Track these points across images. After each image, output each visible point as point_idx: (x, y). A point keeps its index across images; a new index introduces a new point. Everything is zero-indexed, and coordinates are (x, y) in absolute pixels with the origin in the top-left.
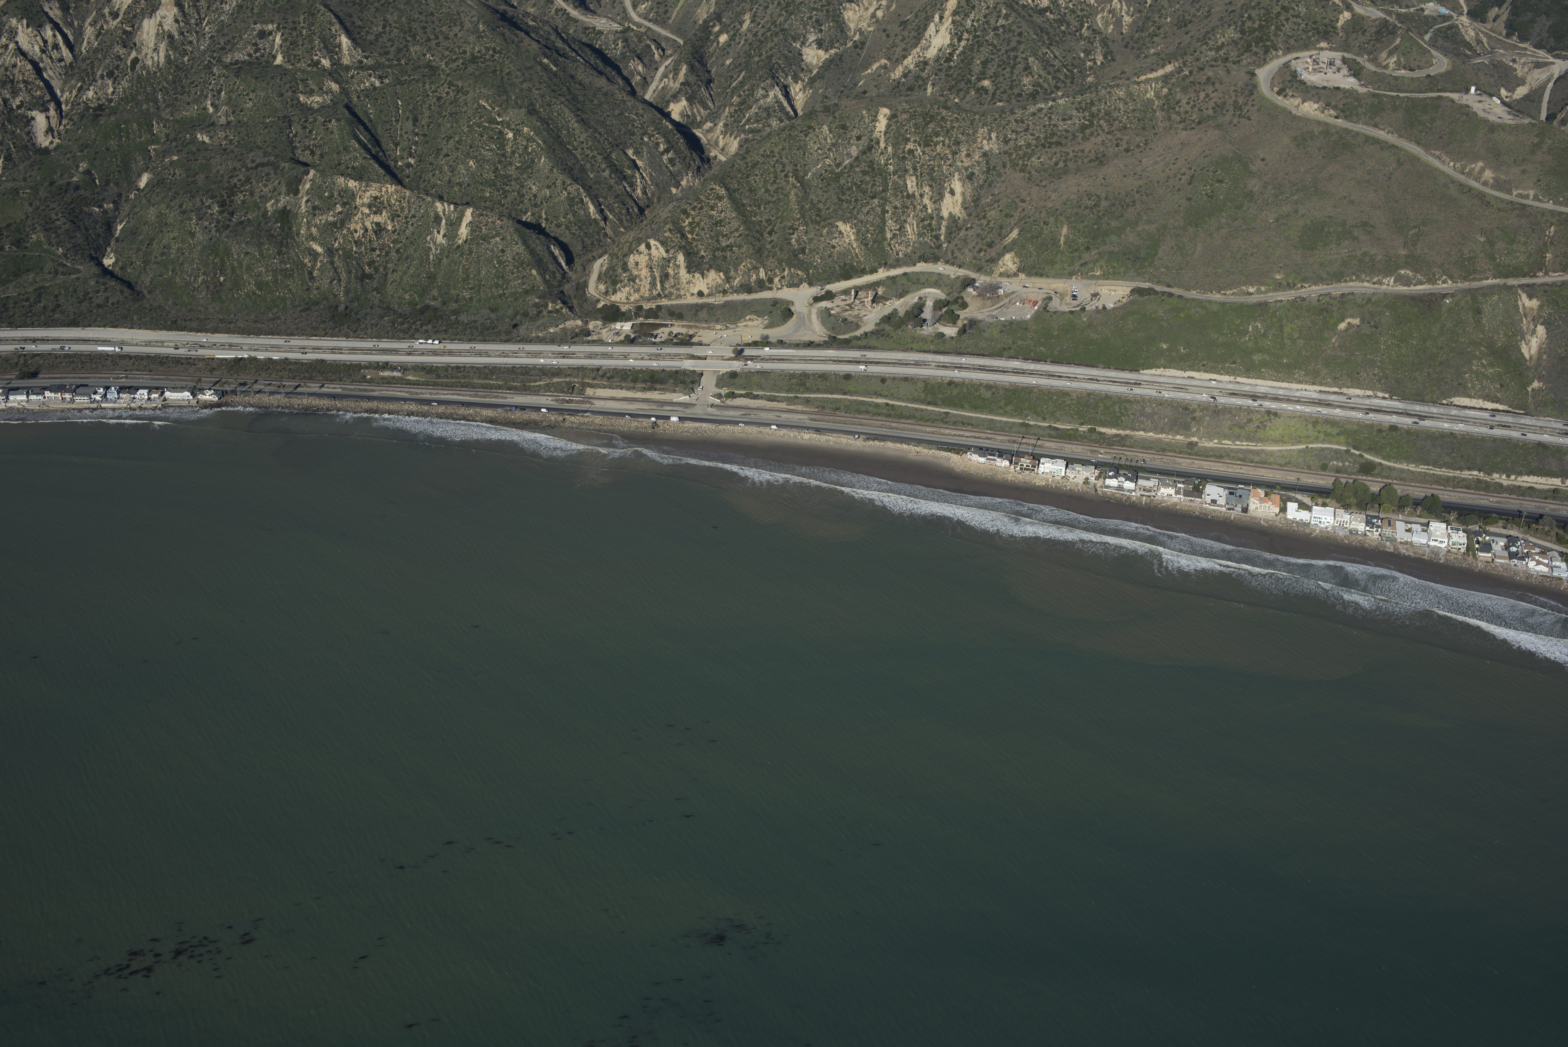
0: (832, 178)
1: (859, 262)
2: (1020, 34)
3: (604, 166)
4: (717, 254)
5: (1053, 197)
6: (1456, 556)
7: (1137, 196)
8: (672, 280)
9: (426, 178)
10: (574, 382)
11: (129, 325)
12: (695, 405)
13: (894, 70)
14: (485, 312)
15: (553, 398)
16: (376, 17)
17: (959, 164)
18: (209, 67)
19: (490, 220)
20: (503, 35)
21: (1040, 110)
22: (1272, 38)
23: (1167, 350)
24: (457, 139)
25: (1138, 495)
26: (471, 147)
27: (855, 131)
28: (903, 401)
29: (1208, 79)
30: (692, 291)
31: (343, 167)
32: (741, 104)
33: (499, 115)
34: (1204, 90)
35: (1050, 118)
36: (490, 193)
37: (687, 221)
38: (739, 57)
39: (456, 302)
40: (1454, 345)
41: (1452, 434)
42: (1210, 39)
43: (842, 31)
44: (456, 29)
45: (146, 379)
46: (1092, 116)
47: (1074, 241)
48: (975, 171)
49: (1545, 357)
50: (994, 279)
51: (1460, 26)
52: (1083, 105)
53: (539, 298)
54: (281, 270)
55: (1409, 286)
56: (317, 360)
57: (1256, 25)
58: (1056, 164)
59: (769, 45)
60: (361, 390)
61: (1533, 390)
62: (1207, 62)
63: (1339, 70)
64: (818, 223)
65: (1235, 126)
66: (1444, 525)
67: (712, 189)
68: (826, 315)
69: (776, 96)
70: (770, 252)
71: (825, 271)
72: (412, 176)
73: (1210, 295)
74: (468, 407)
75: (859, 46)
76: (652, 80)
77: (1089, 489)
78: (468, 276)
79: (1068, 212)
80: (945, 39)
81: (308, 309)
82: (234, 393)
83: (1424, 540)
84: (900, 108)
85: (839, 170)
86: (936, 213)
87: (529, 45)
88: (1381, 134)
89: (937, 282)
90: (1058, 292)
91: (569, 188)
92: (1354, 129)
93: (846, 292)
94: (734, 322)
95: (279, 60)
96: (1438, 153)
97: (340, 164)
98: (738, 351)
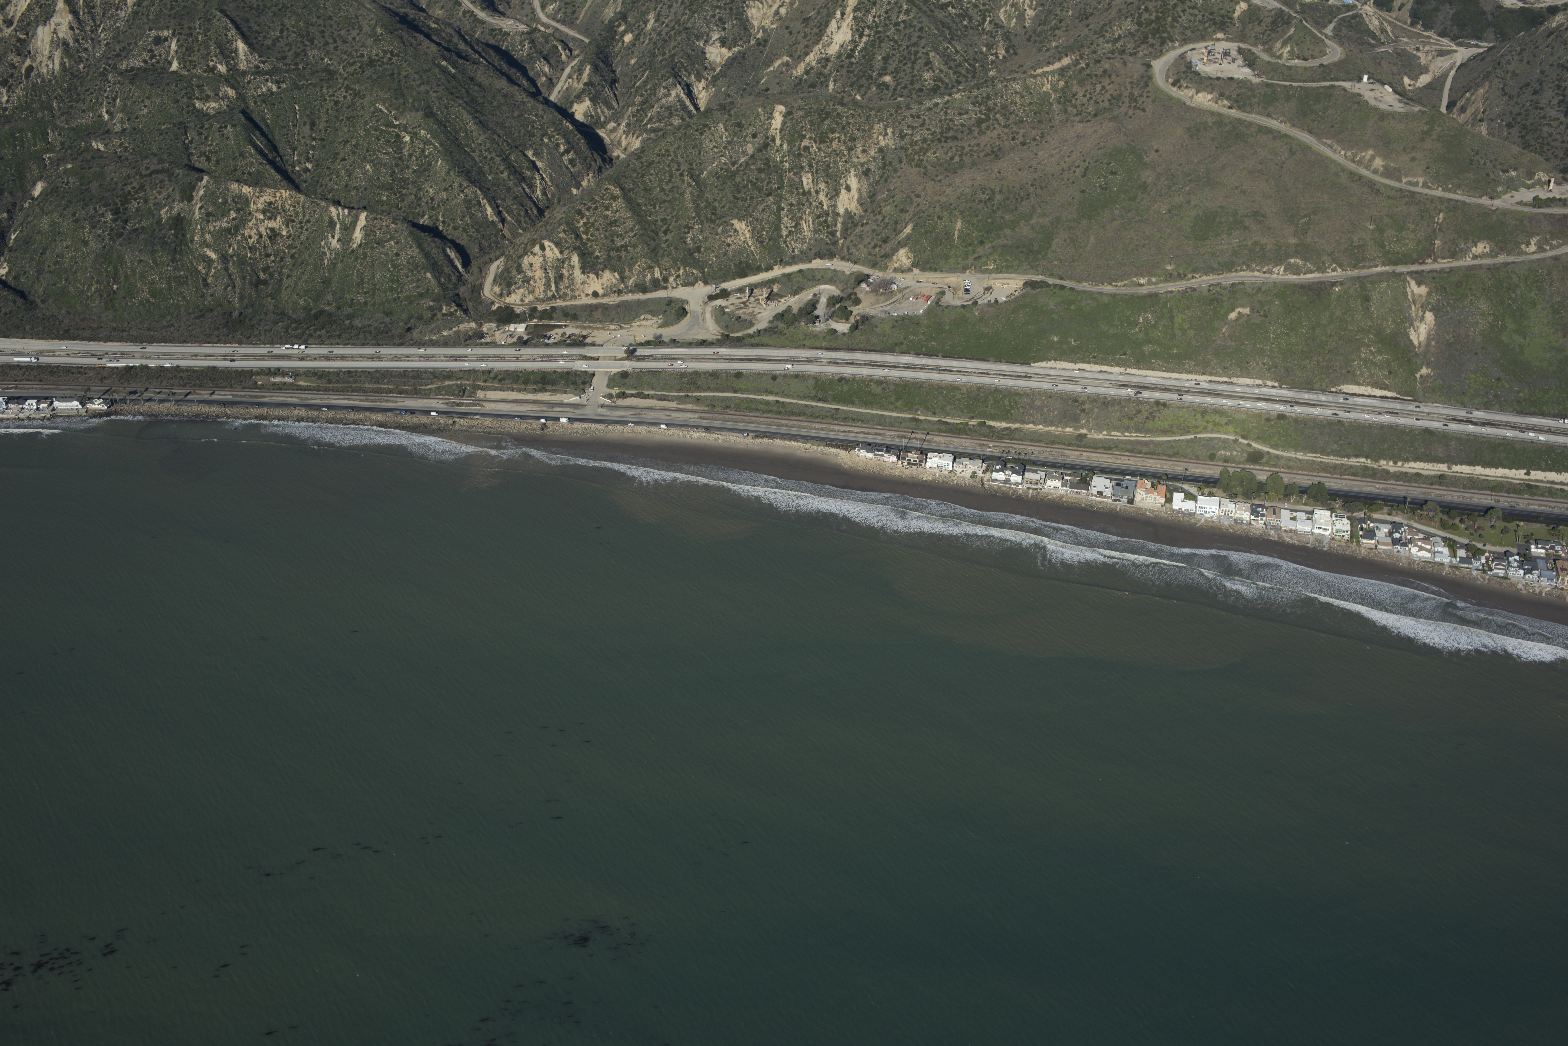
0: (727, 176)
1: (754, 260)
2: (921, 29)
3: (502, 168)
4: (611, 254)
5: (947, 192)
6: (1339, 543)
7: (1032, 189)
8: (566, 281)
9: (324, 183)
10: (466, 385)
11: (21, 335)
12: (585, 405)
13: (796, 67)
14: (379, 316)
15: (444, 401)
16: (273, 22)
17: (855, 160)
18: (104, 74)
19: (384, 224)
20: (401, 38)
21: (937, 105)
22: (1169, 29)
23: (1058, 342)
24: (354, 143)
25: (1025, 487)
26: (368, 151)
27: (751, 129)
28: (793, 398)
29: (1105, 71)
30: (586, 292)
31: (239, 173)
32: (643, 103)
33: (396, 119)
34: (1100, 83)
35: (946, 113)
36: (387, 196)
37: (582, 222)
38: (644, 56)
39: (351, 306)
40: (1342, 333)
41: (1340, 421)
42: (1107, 32)
43: (745, 29)
44: (354, 33)
45: (36, 389)
46: (989, 109)
47: (968, 235)
48: (871, 167)
49: (1433, 343)
50: (889, 275)
51: (1364, 15)
52: (980, 99)
53: (433, 301)
54: (175, 277)
55: (1299, 275)
56: (209, 367)
57: (1153, 17)
58: (952, 158)
59: (673, 44)
60: (251, 396)
61: (1421, 376)
62: (1104, 54)
63: (1234, 60)
64: (714, 221)
65: (1130, 117)
66: (1328, 513)
67: (607, 189)
68: (720, 313)
69: (678, 95)
70: (665, 251)
71: (720, 270)
72: (309, 180)
73: (1101, 287)
74: (358, 411)
75: (762, 43)
76: (558, 80)
77: (977, 483)
78: (363, 280)
79: (962, 207)
80: (846, 35)
81: (202, 316)
82: (124, 401)
83: (1308, 528)
84: (796, 106)
85: (735, 168)
86: (831, 209)
87: (428, 47)
88: (1274, 124)
89: (832, 278)
90: (951, 286)
91: (466, 190)
92: (1248, 119)
93: (741, 290)
94: (628, 323)
95: (175, 66)
96: (1329, 142)
97: (235, 170)
98: (631, 350)
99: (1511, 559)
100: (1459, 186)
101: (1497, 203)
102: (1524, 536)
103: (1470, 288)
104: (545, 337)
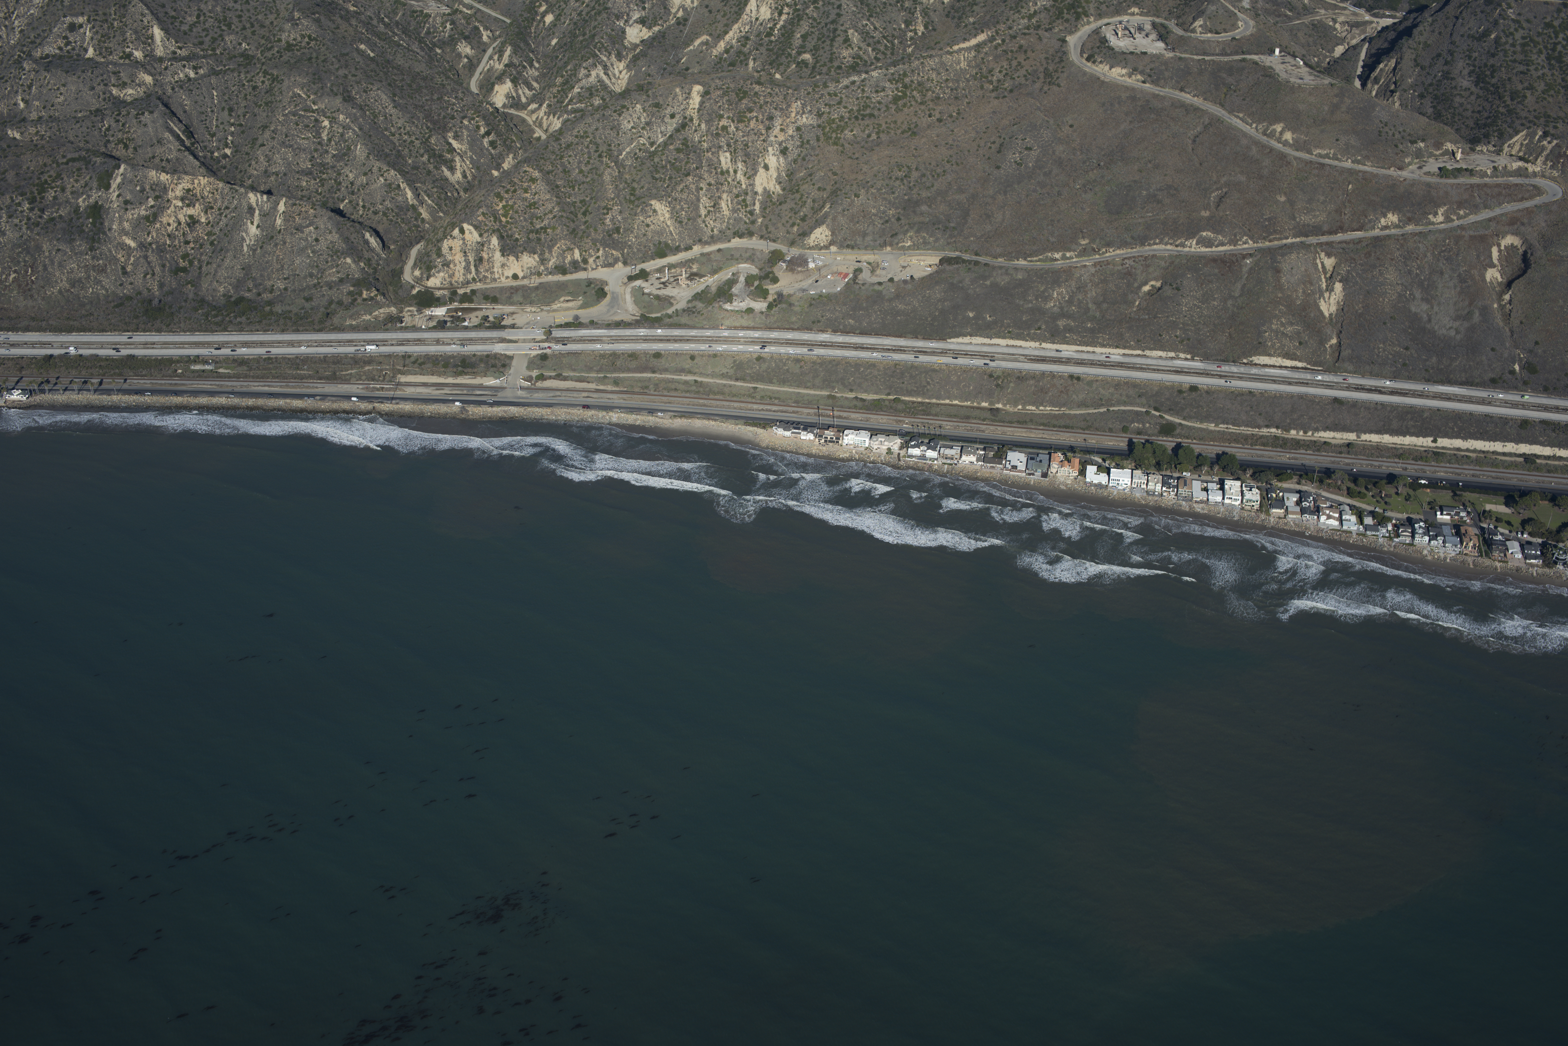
0: (645, 157)
1: (673, 240)
2: (839, 7)
3: (422, 151)
4: (531, 236)
5: (864, 170)
6: (1249, 513)
7: (948, 166)
8: (486, 264)
9: (243, 169)
10: (386, 369)
12: (505, 388)
13: (716, 45)
14: (300, 302)
15: (364, 386)
16: (189, 7)
17: (773, 139)
18: (19, 62)
19: (303, 210)
20: (320, 22)
21: (853, 83)
22: (1084, 4)
23: (974, 318)
24: (272, 128)
25: (942, 463)
26: (286, 136)
27: (669, 109)
28: (712, 378)
29: (1021, 47)
30: (506, 274)
31: (157, 160)
32: (564, 84)
33: (314, 103)
34: (1016, 58)
35: (863, 90)
36: (307, 181)
37: (501, 205)
38: (564, 37)
39: (271, 293)
40: (1254, 305)
41: (1250, 392)
42: (1022, 7)
43: (665, 8)
44: (272, 17)
46: (905, 86)
47: (885, 212)
48: (789, 145)
49: (1343, 313)
50: (806, 252)
52: (896, 77)
53: (353, 286)
54: (94, 266)
55: (1211, 247)
58: (869, 136)
59: (593, 24)
60: (171, 385)
61: (1331, 346)
62: (1020, 30)
63: (1147, 36)
64: (631, 202)
65: (1045, 93)
66: (1239, 483)
67: (526, 171)
68: (638, 294)
69: (598, 75)
70: (584, 232)
71: (640, 250)
72: (228, 167)
73: (1016, 262)
74: (278, 398)
75: (681, 22)
76: (479, 61)
77: (893, 459)
78: (282, 266)
79: (879, 184)
80: (765, 13)
81: (121, 304)
82: (43, 391)
83: (1219, 499)
84: (713, 85)
85: (653, 149)
86: (750, 188)
87: (346, 31)
88: (1187, 98)
89: (750, 257)
90: (869, 263)
91: (385, 175)
92: (1161, 94)
93: (660, 270)
94: (548, 304)
95: (91, 53)
96: (1241, 115)
97: (154, 157)
98: (549, 333)
99: (1416, 526)
100: (1367, 158)
101: (1405, 174)
102: (1429, 503)
103: (1378, 259)
104: (465, 320)
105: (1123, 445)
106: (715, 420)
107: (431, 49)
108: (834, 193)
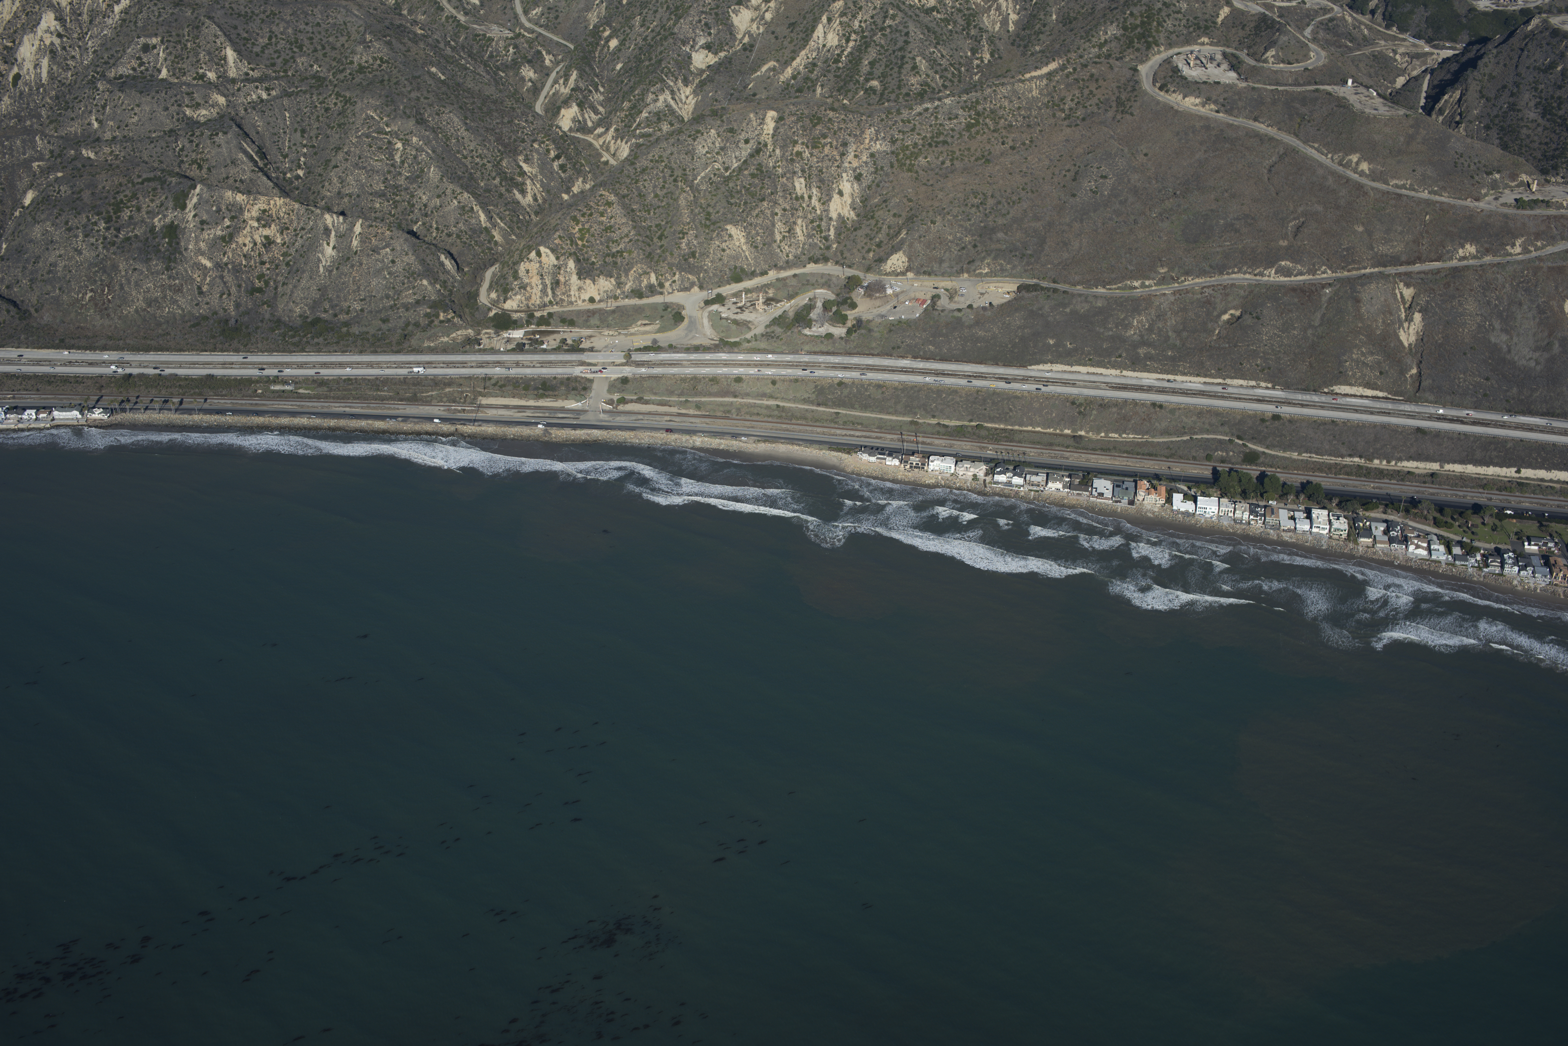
0: (720, 181)
1: (749, 265)
2: (907, 34)
3: (494, 174)
4: (607, 260)
5: (940, 196)
6: (1338, 542)
7: (1023, 193)
8: (563, 287)
9: (315, 190)
10: (466, 391)
11: (16, 345)
12: (587, 411)
13: (783, 71)
14: (376, 323)
15: (446, 408)
16: (261, 29)
17: (847, 165)
18: (92, 83)
19: (379, 231)
20: (391, 44)
21: (927, 110)
22: (1154, 34)
23: (1054, 345)
24: (345, 150)
25: (1026, 490)
26: (360, 158)
27: (743, 134)
28: (793, 402)
29: (1092, 76)
30: (583, 298)
31: (231, 181)
32: (632, 108)
33: (387, 126)
34: (1088, 87)
35: (936, 118)
36: (380, 203)
37: (577, 228)
38: (629, 61)
39: (347, 314)
40: (1334, 334)
41: (1333, 421)
42: (1093, 36)
43: (731, 34)
44: (343, 40)
45: (34, 398)
46: (978, 114)
47: (961, 239)
48: (863, 172)
49: (1422, 343)
50: (883, 278)
51: (1341, 18)
52: (969, 104)
53: (430, 307)
54: (170, 286)
55: (1290, 277)
56: (207, 375)
57: (1138, 22)
58: (943, 163)
59: (659, 49)
60: (251, 405)
61: (1411, 376)
62: (1091, 58)
63: (1219, 65)
64: (706, 226)
65: (1119, 121)
66: (1326, 512)
67: (601, 195)
68: (716, 319)
69: (665, 100)
70: (660, 256)
71: (715, 275)
72: (301, 188)
73: (1095, 290)
74: (360, 419)
75: (748, 48)
76: (543, 86)
77: (979, 485)
78: (359, 288)
79: (955, 211)
80: (833, 40)
81: (198, 324)
82: (124, 410)
83: (1307, 527)
84: (787, 111)
85: (728, 174)
86: (824, 214)
87: (417, 54)
88: (1261, 127)
89: (826, 282)
90: (947, 290)
91: (459, 197)
92: (1235, 123)
93: (737, 295)
94: (625, 328)
95: (164, 73)
96: (1316, 145)
97: (227, 178)
98: (628, 356)
99: (1505, 556)
100: (1444, 188)
101: (1481, 205)
102: (1516, 534)
103: (1458, 289)
104: (542, 343)
105: (1207, 473)
106: (799, 445)
107: (496, 74)
108: (910, 219)
